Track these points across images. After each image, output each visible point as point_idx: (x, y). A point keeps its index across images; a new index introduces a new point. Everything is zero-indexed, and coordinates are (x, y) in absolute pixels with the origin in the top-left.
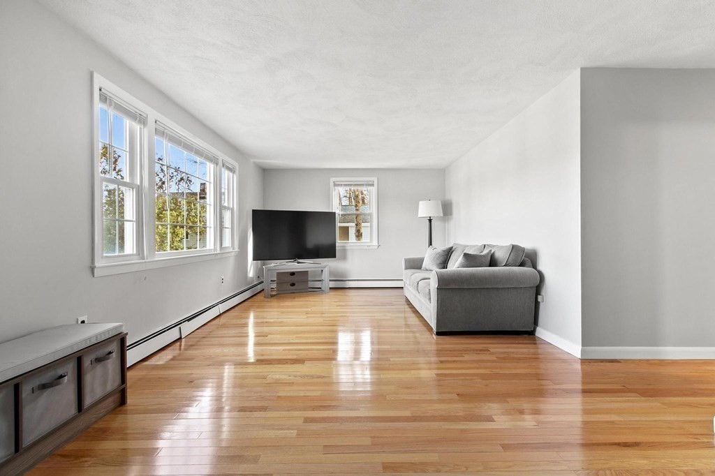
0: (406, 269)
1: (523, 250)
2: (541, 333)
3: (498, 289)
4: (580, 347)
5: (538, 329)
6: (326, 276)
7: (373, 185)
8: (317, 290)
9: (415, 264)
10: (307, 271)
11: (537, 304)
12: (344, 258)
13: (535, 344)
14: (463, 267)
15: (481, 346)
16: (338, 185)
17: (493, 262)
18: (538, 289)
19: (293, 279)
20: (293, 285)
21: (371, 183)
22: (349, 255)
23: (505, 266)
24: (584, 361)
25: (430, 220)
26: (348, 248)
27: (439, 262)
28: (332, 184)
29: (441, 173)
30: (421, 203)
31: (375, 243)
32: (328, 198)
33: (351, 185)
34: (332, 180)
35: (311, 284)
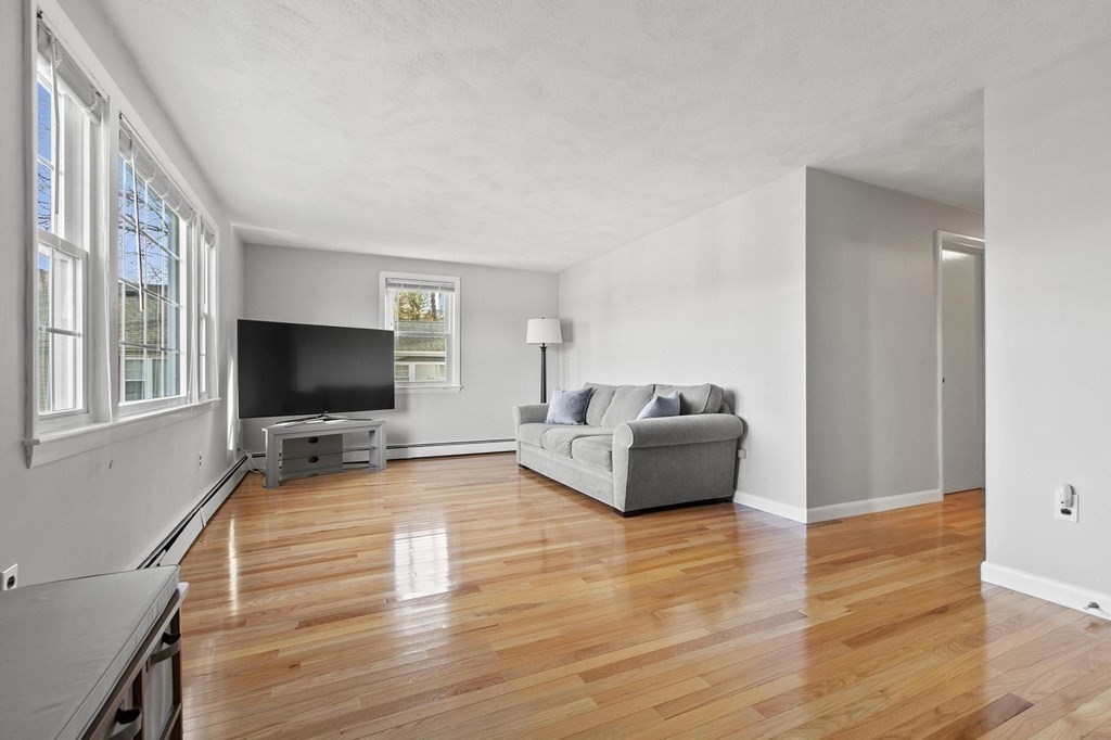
0: (523, 421)
1: (722, 391)
2: (741, 498)
3: (688, 445)
4: (805, 511)
5: (737, 493)
6: (379, 441)
7: (452, 289)
8: (364, 468)
9: (535, 416)
10: (341, 435)
11: (737, 460)
12: (405, 409)
13: (734, 514)
14: (653, 416)
15: (694, 525)
16: (395, 285)
17: (685, 408)
18: (739, 442)
19: (314, 449)
20: (315, 459)
21: (448, 285)
22: (413, 403)
23: (704, 412)
24: (811, 526)
25: (544, 349)
26: (411, 391)
27: (575, 411)
28: (382, 283)
29: (554, 279)
30: (530, 321)
31: (455, 383)
32: (377, 306)
33: (416, 286)
34: (383, 275)
35: (347, 457)
